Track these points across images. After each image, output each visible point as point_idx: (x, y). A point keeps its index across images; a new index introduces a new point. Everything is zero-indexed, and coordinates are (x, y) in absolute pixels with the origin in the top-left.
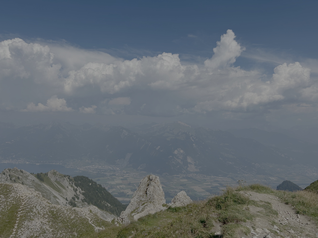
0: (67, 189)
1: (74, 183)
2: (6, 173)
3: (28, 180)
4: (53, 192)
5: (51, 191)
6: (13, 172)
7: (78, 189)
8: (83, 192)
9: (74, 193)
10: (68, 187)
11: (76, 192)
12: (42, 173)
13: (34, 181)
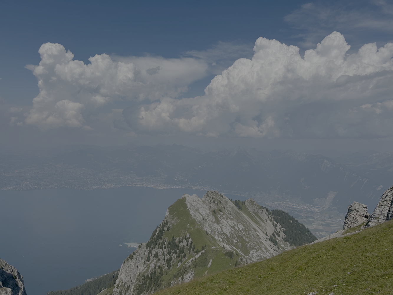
0: (266, 222)
1: (273, 217)
2: (209, 196)
3: (228, 206)
4: (252, 223)
5: (250, 222)
6: (215, 195)
7: (278, 224)
8: (284, 230)
9: (274, 229)
10: (266, 221)
11: (276, 228)
12: (239, 201)
13: (233, 207)
